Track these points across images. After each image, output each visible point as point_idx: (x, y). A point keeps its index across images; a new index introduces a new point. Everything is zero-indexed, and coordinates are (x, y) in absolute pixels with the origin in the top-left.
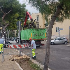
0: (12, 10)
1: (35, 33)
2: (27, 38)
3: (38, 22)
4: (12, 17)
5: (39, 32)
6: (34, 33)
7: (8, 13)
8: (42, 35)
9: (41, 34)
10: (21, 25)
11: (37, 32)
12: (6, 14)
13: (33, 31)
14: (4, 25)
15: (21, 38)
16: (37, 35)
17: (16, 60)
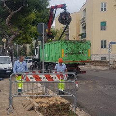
0: (24, 5)
1: (69, 49)
2: (54, 59)
3: (68, 31)
4: (24, 20)
5: (77, 48)
6: (67, 49)
7: (16, 11)
8: (83, 53)
9: (80, 52)
10: (47, 31)
11: (73, 48)
12: (14, 12)
13: (66, 46)
14: (10, 35)
15: (42, 59)
16: (72, 54)
17: (39, 109)
